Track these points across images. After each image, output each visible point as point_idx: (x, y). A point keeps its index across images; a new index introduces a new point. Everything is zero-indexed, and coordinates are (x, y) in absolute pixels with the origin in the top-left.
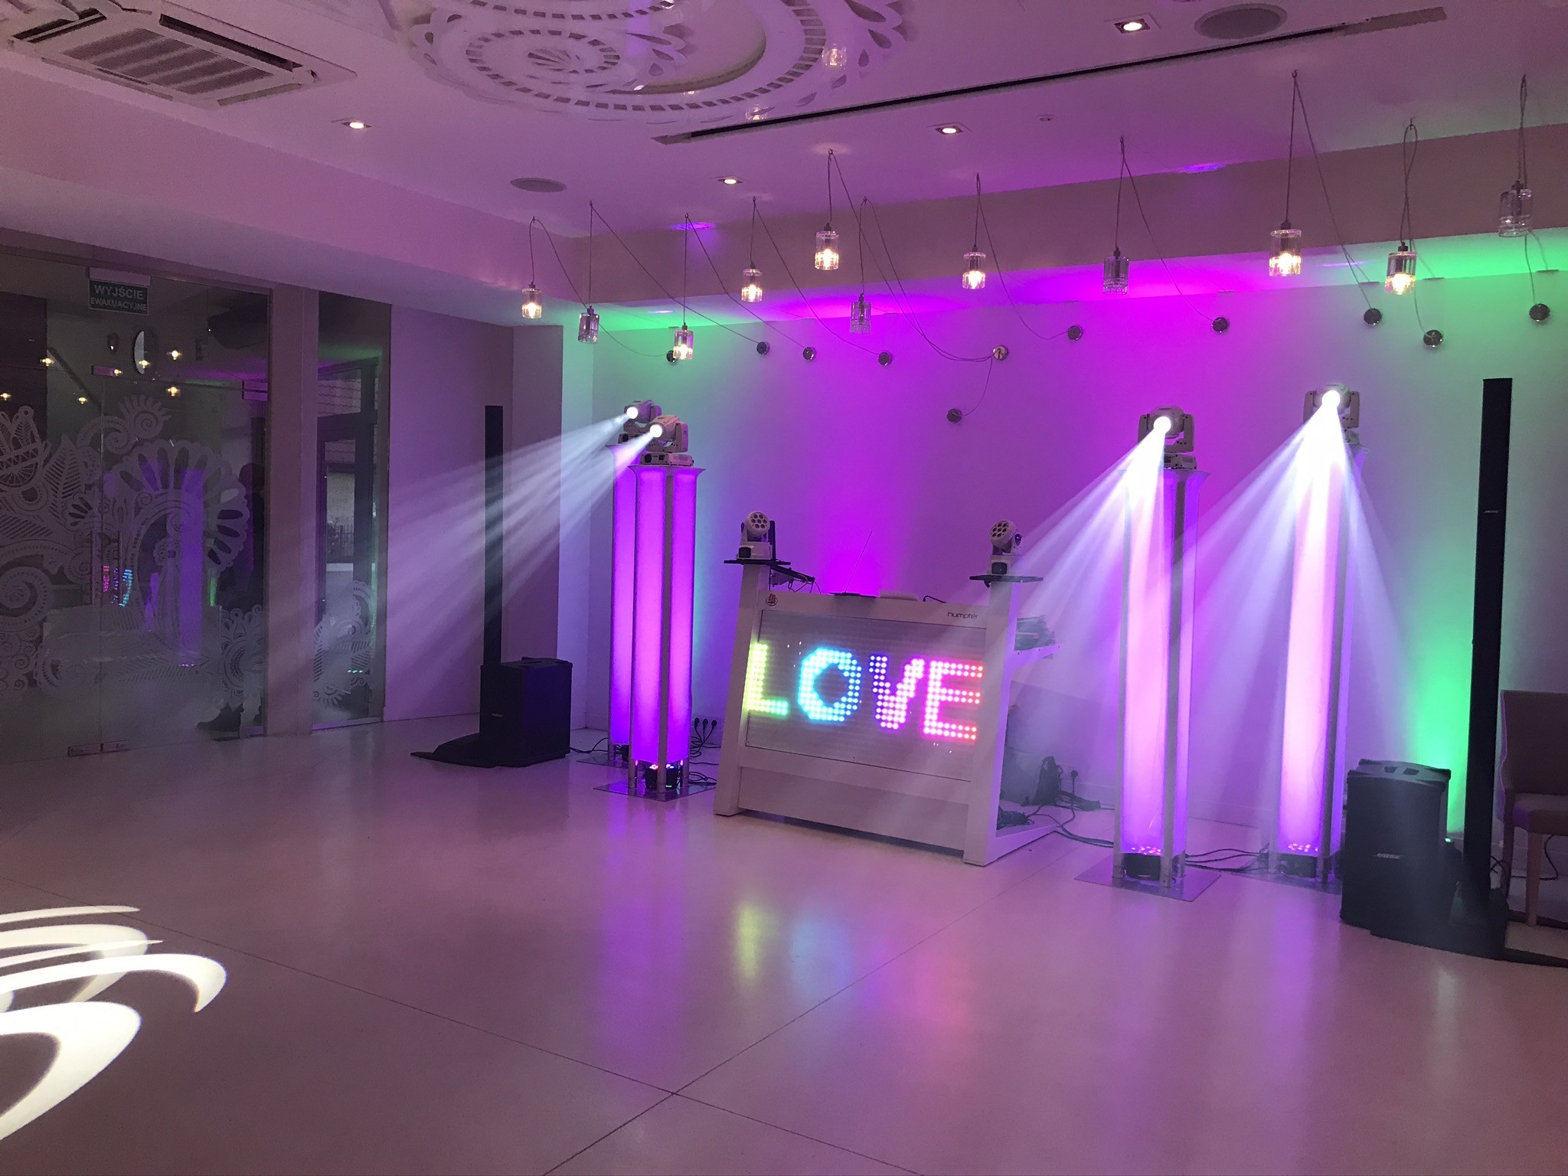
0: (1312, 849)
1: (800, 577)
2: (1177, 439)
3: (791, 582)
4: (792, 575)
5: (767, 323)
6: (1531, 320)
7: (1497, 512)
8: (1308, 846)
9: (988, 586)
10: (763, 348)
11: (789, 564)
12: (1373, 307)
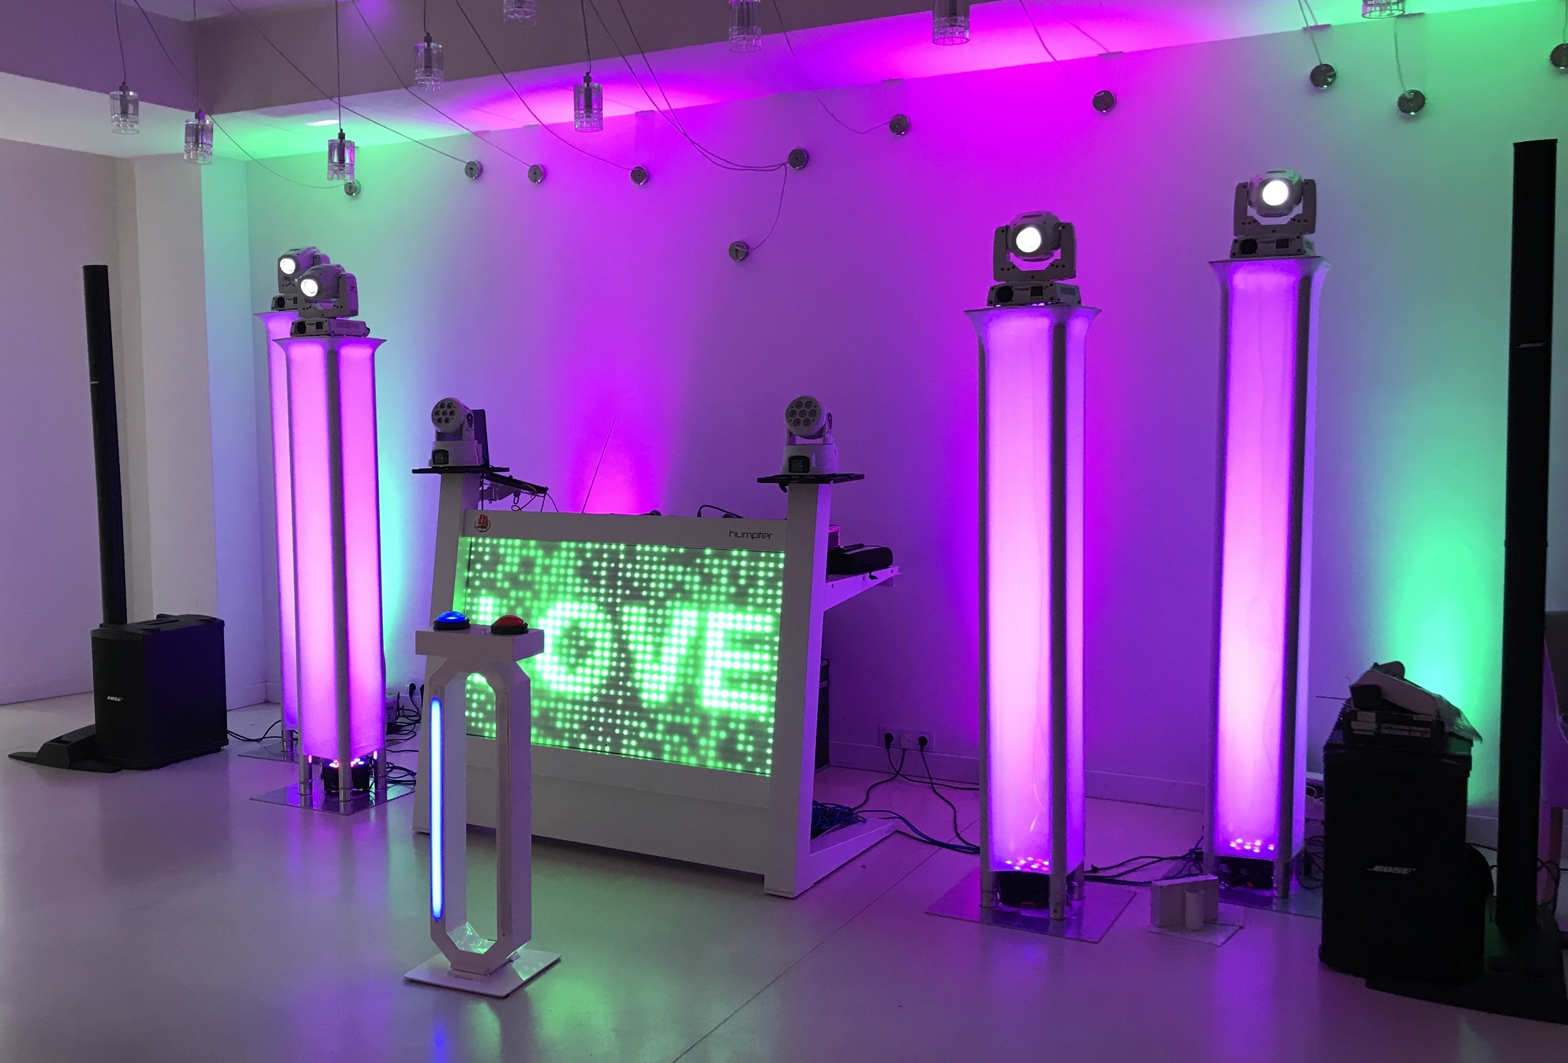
0: (1264, 848)
1: (527, 488)
2: (1051, 261)
3: (517, 495)
4: (515, 486)
5: (476, 134)
6: (1552, 67)
7: (1540, 345)
8: (1258, 843)
9: (785, 491)
10: (475, 170)
11: (507, 470)
12: (1323, 63)
